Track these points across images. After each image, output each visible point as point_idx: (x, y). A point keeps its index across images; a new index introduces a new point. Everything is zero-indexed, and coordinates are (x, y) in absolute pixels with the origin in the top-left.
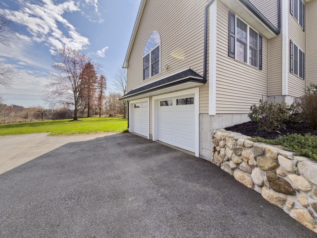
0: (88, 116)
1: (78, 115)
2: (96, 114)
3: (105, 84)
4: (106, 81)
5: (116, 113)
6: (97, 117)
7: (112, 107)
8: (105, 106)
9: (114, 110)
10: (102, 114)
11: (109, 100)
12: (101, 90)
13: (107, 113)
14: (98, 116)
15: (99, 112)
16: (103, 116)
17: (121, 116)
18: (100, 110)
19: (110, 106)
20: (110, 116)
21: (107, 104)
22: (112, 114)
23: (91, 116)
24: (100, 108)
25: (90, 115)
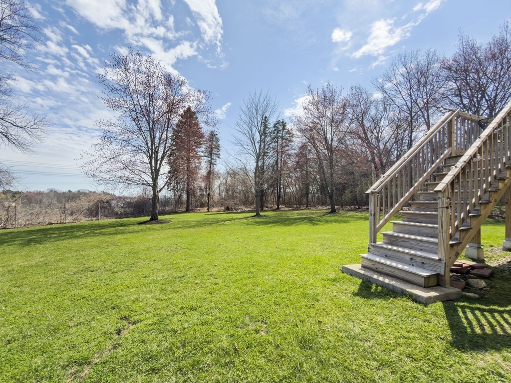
0: (187, 211)
1: (159, 208)
2: (202, 205)
3: (218, 147)
4: (219, 143)
5: (238, 204)
6: (203, 211)
7: (230, 193)
8: (217, 191)
9: (233, 198)
10: (213, 206)
11: (224, 181)
12: (210, 159)
13: (222, 204)
14: (205, 209)
15: (207, 201)
16: (215, 209)
17: (247, 210)
18: (208, 198)
19: (227, 191)
20: (228, 209)
21: (222, 188)
22: (230, 206)
23: (192, 209)
24: (209, 194)
25: (190, 208)
